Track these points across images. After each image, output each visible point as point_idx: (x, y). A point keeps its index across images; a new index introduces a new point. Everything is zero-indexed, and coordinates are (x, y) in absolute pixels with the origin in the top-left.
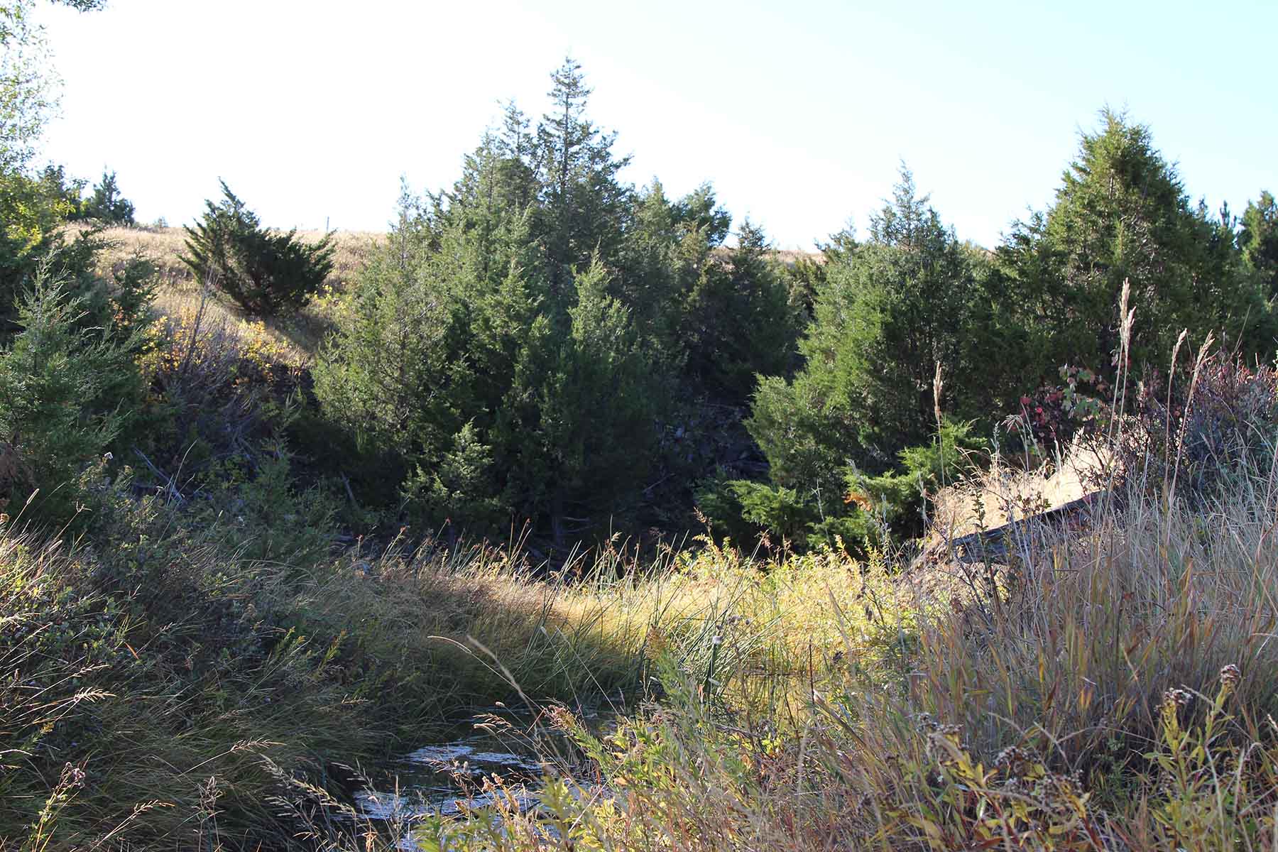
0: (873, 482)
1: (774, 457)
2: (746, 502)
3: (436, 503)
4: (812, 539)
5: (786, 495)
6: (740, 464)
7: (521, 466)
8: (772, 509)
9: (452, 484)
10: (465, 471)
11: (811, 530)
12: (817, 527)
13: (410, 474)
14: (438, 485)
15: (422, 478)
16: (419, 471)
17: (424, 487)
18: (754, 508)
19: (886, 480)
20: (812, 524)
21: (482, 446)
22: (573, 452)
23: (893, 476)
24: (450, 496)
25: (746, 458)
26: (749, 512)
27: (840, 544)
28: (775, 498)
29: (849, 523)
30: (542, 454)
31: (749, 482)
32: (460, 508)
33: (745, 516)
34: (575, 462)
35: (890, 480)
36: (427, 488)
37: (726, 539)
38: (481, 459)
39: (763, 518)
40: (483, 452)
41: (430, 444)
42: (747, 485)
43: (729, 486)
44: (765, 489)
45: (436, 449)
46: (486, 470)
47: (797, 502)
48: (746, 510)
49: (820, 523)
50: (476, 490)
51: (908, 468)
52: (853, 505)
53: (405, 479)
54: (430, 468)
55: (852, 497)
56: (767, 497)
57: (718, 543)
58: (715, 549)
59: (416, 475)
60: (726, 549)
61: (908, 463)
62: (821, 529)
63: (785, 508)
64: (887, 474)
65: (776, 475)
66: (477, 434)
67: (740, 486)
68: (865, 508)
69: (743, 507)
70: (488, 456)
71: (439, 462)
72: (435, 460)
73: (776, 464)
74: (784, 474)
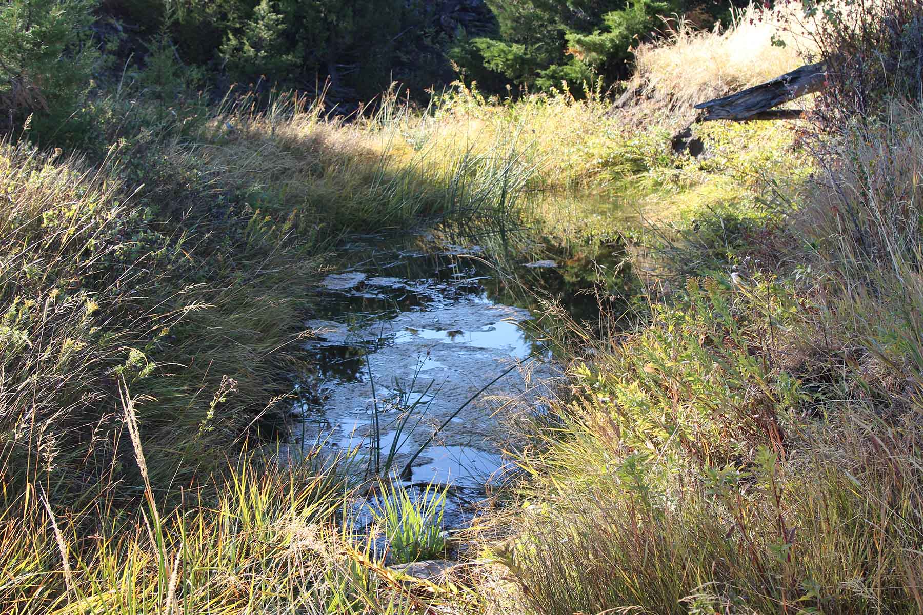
0: (587, 39)
1: (505, 19)
2: (486, 55)
3: (246, 61)
4: (539, 82)
5: (517, 49)
6: (455, 15)
7: (306, 28)
8: (507, 60)
9: (257, 45)
10: (265, 35)
11: (538, 75)
12: (543, 73)
13: (225, 39)
14: (247, 47)
15: (234, 42)
16: (231, 37)
17: (235, 49)
18: (492, 60)
19: (595, 37)
20: (539, 71)
21: (276, 15)
22: (344, 16)
23: (600, 34)
24: (257, 55)
25: (459, 10)
26: (488, 62)
27: (565, 87)
28: (510, 52)
29: (567, 69)
30: (321, 19)
31: (488, 40)
32: (265, 64)
33: (486, 65)
34: (346, 25)
35: (598, 38)
36: (239, 49)
37: (474, 83)
38: (277, 25)
39: (501, 66)
40: (278, 20)
41: (233, 13)
42: (487, 42)
43: (472, 43)
44: (502, 45)
45: (240, 18)
46: (282, 34)
47: (525, 54)
48: (486, 60)
49: (545, 70)
50: (275, 49)
51: (610, 27)
52: (571, 57)
53: (222, 44)
54: (238, 32)
55: (571, 50)
56: (504, 51)
57: (468, 86)
58: (467, 91)
59: (229, 39)
60: (474, 92)
61: (610, 23)
62: (546, 74)
63: (518, 59)
64: (597, 32)
65: (506, 33)
66: (273, 6)
67: (481, 42)
68: (578, 57)
69: (484, 58)
70: (282, 22)
71: (241, 28)
72: (238, 25)
73: (506, 26)
74: (512, 31)
